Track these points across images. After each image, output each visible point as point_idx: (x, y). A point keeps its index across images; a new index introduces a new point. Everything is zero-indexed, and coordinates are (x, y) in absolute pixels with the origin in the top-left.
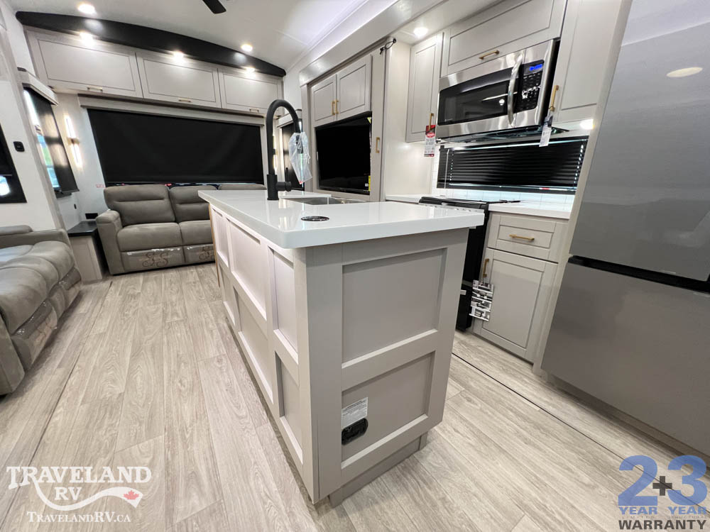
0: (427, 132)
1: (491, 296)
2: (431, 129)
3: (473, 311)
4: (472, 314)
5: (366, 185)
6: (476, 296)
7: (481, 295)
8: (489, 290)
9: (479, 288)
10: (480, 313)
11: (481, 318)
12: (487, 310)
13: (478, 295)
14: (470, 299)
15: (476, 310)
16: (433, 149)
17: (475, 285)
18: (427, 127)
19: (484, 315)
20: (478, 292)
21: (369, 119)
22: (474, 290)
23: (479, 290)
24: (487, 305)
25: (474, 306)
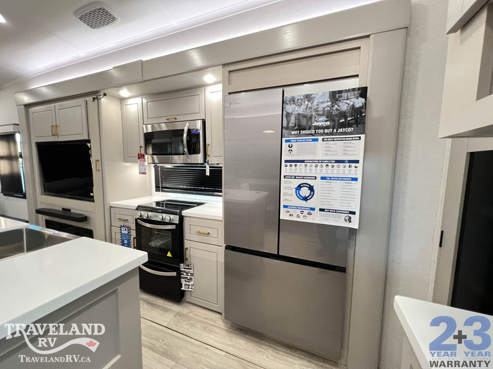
0: (139, 158)
1: (192, 273)
2: (141, 156)
3: (183, 286)
4: (183, 289)
5: (92, 194)
6: (183, 275)
7: (187, 273)
8: (190, 269)
9: (184, 268)
10: (188, 286)
11: (189, 290)
12: (192, 283)
13: (185, 274)
14: (180, 278)
15: (185, 285)
16: (145, 169)
17: (182, 267)
18: (139, 154)
19: (190, 287)
20: (184, 272)
21: (89, 145)
22: (181, 271)
23: (185, 270)
24: (191, 279)
25: (183, 282)
